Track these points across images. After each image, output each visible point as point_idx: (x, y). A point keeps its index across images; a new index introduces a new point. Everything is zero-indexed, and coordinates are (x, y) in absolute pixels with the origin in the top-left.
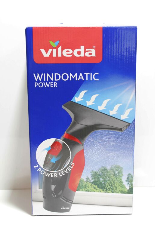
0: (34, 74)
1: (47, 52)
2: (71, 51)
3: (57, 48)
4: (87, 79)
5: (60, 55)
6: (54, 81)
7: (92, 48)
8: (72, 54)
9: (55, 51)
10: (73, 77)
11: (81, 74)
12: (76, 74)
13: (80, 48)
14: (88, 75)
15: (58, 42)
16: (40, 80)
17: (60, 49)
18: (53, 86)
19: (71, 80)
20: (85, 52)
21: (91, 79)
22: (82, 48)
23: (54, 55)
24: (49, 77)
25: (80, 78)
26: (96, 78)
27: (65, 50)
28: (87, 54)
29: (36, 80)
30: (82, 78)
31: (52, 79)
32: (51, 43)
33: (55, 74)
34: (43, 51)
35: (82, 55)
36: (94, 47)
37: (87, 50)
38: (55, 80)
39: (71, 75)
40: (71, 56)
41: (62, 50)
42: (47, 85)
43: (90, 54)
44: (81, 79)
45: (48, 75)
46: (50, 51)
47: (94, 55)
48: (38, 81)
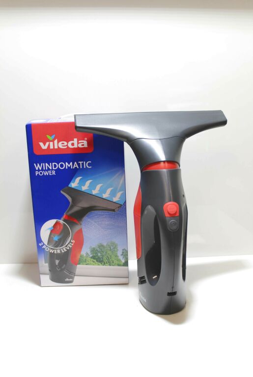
0: (35, 164)
1: (45, 145)
2: (66, 143)
3: (53, 141)
4: (81, 167)
5: (56, 147)
6: (52, 170)
7: (84, 140)
8: (67, 145)
9: (51, 144)
10: (69, 166)
11: (75, 163)
12: (71, 163)
13: (73, 140)
14: (82, 163)
15: (54, 136)
16: (40, 169)
17: (56, 141)
18: (52, 174)
19: (67, 168)
20: (78, 143)
21: (85, 167)
22: (76, 140)
23: (52, 147)
24: (48, 167)
25: (74, 166)
26: (89, 166)
27: (60, 143)
28: (80, 146)
29: (37, 169)
30: (77, 166)
31: (51, 168)
32: (48, 137)
33: (53, 164)
34: (41, 144)
35: (76, 146)
36: (86, 139)
37: (80, 142)
38: (54, 169)
39: (67, 163)
40: (66, 147)
41: (58, 143)
42: (46, 173)
43: (83, 145)
44: (76, 168)
45: (47, 164)
46: (47, 144)
47: (86, 145)
48: (39, 170)
